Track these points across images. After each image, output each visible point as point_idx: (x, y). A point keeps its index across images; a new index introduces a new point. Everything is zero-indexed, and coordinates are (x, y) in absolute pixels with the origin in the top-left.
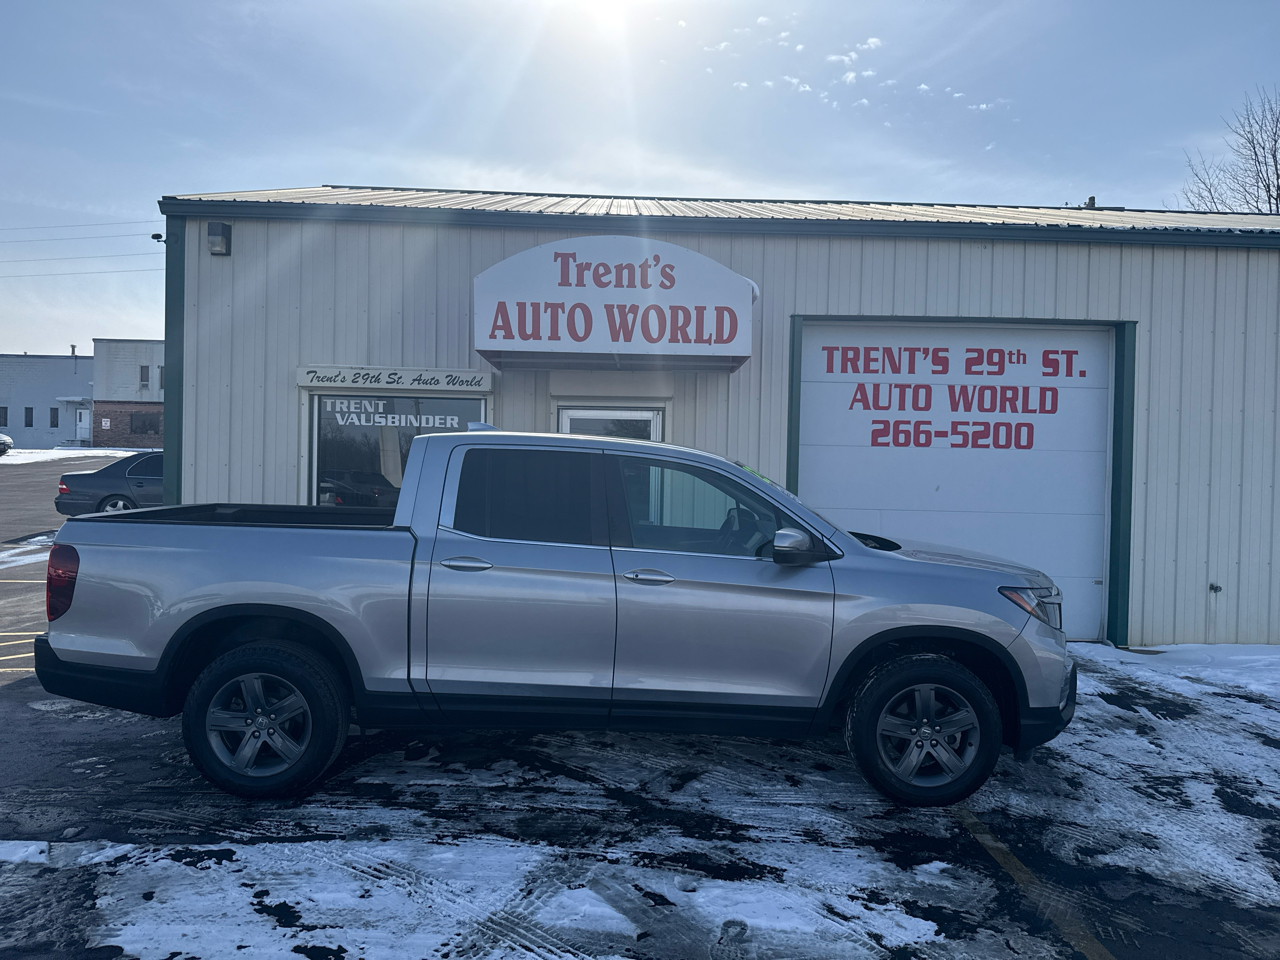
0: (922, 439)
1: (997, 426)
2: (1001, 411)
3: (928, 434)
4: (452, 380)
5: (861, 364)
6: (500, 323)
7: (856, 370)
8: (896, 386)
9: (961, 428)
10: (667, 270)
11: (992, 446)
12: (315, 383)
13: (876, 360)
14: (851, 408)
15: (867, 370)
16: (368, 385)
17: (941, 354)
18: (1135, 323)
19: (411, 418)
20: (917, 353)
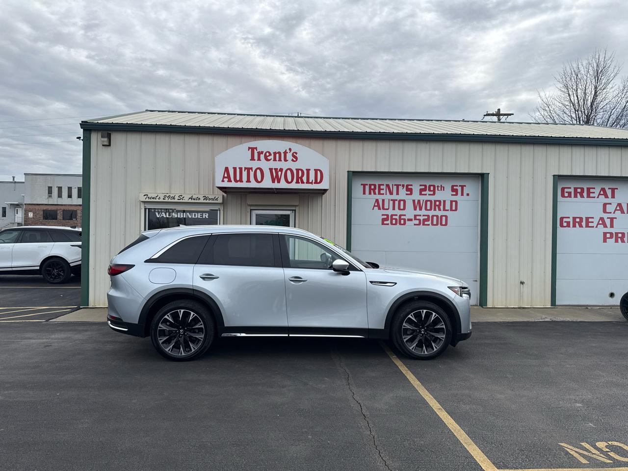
0: (402, 222)
1: (433, 216)
2: (434, 210)
3: (404, 220)
4: (205, 198)
5: (377, 191)
6: (226, 175)
7: (375, 193)
8: (391, 200)
9: (418, 217)
10: (295, 154)
11: (430, 225)
12: (147, 200)
13: (383, 189)
14: (373, 209)
15: (379, 193)
16: (170, 200)
17: (409, 187)
18: (489, 174)
19: (188, 214)
20: (400, 187)
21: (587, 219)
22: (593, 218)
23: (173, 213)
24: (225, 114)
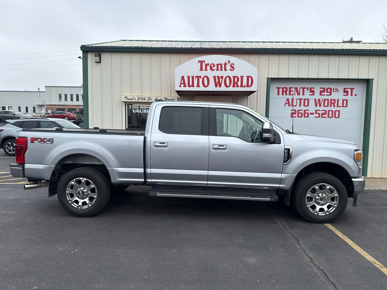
0: (306, 115)
1: (329, 111)
2: (330, 107)
3: (308, 113)
4: (166, 99)
5: (288, 93)
6: (182, 82)
7: (286, 94)
8: (299, 99)
9: (318, 112)
10: (232, 65)
11: (327, 117)
12: (127, 100)
13: (293, 91)
14: (285, 106)
15: (290, 94)
16: (142, 101)
17: (312, 89)
18: (373, 79)
20: (305, 89)
23: (144, 110)
24: (173, 41)
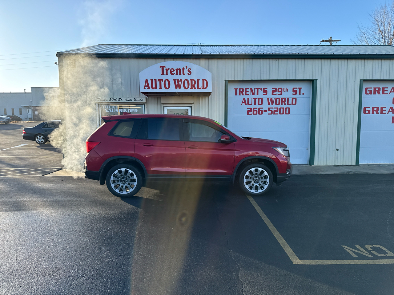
0: (260, 112)
1: (280, 108)
2: (281, 104)
3: (262, 111)
4: (135, 100)
5: (244, 93)
6: (146, 85)
8: (254, 99)
9: (270, 109)
10: (189, 70)
11: (279, 114)
12: (100, 101)
13: (248, 92)
14: (242, 105)
15: (246, 94)
16: (113, 101)
17: (265, 90)
18: (317, 80)
19: (125, 110)
20: (259, 89)
21: (382, 108)
22: (386, 107)
23: (116, 110)
